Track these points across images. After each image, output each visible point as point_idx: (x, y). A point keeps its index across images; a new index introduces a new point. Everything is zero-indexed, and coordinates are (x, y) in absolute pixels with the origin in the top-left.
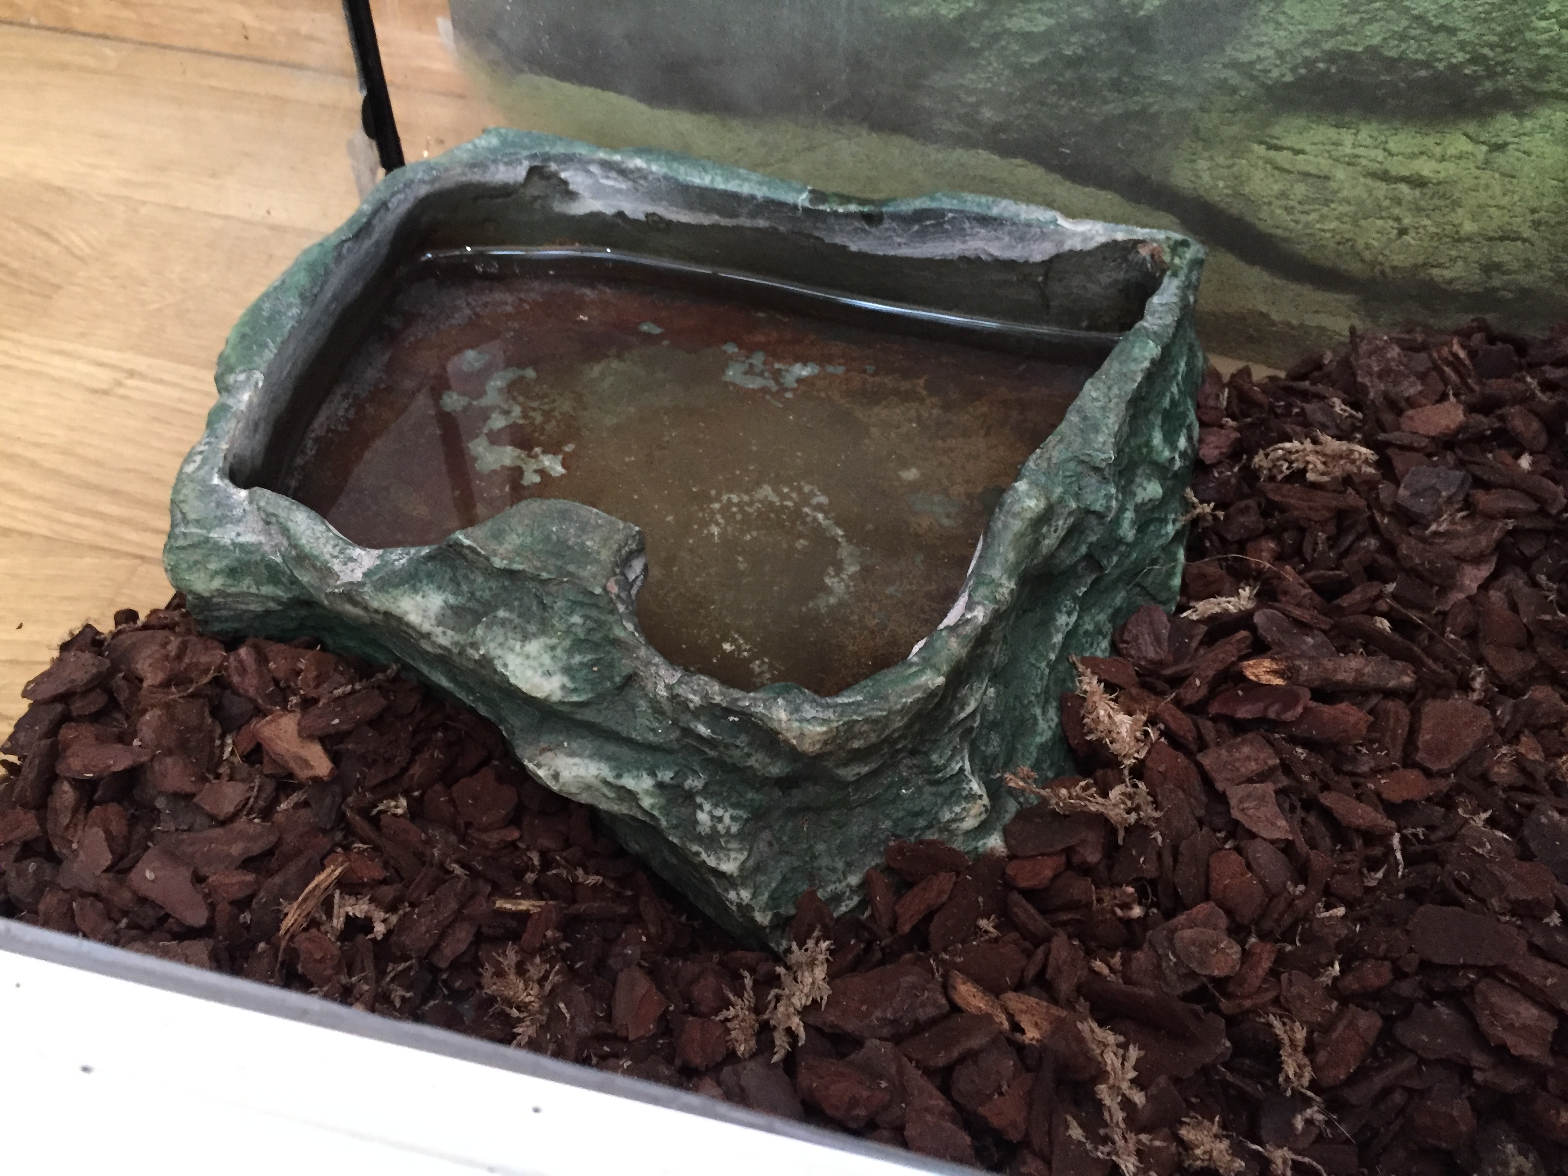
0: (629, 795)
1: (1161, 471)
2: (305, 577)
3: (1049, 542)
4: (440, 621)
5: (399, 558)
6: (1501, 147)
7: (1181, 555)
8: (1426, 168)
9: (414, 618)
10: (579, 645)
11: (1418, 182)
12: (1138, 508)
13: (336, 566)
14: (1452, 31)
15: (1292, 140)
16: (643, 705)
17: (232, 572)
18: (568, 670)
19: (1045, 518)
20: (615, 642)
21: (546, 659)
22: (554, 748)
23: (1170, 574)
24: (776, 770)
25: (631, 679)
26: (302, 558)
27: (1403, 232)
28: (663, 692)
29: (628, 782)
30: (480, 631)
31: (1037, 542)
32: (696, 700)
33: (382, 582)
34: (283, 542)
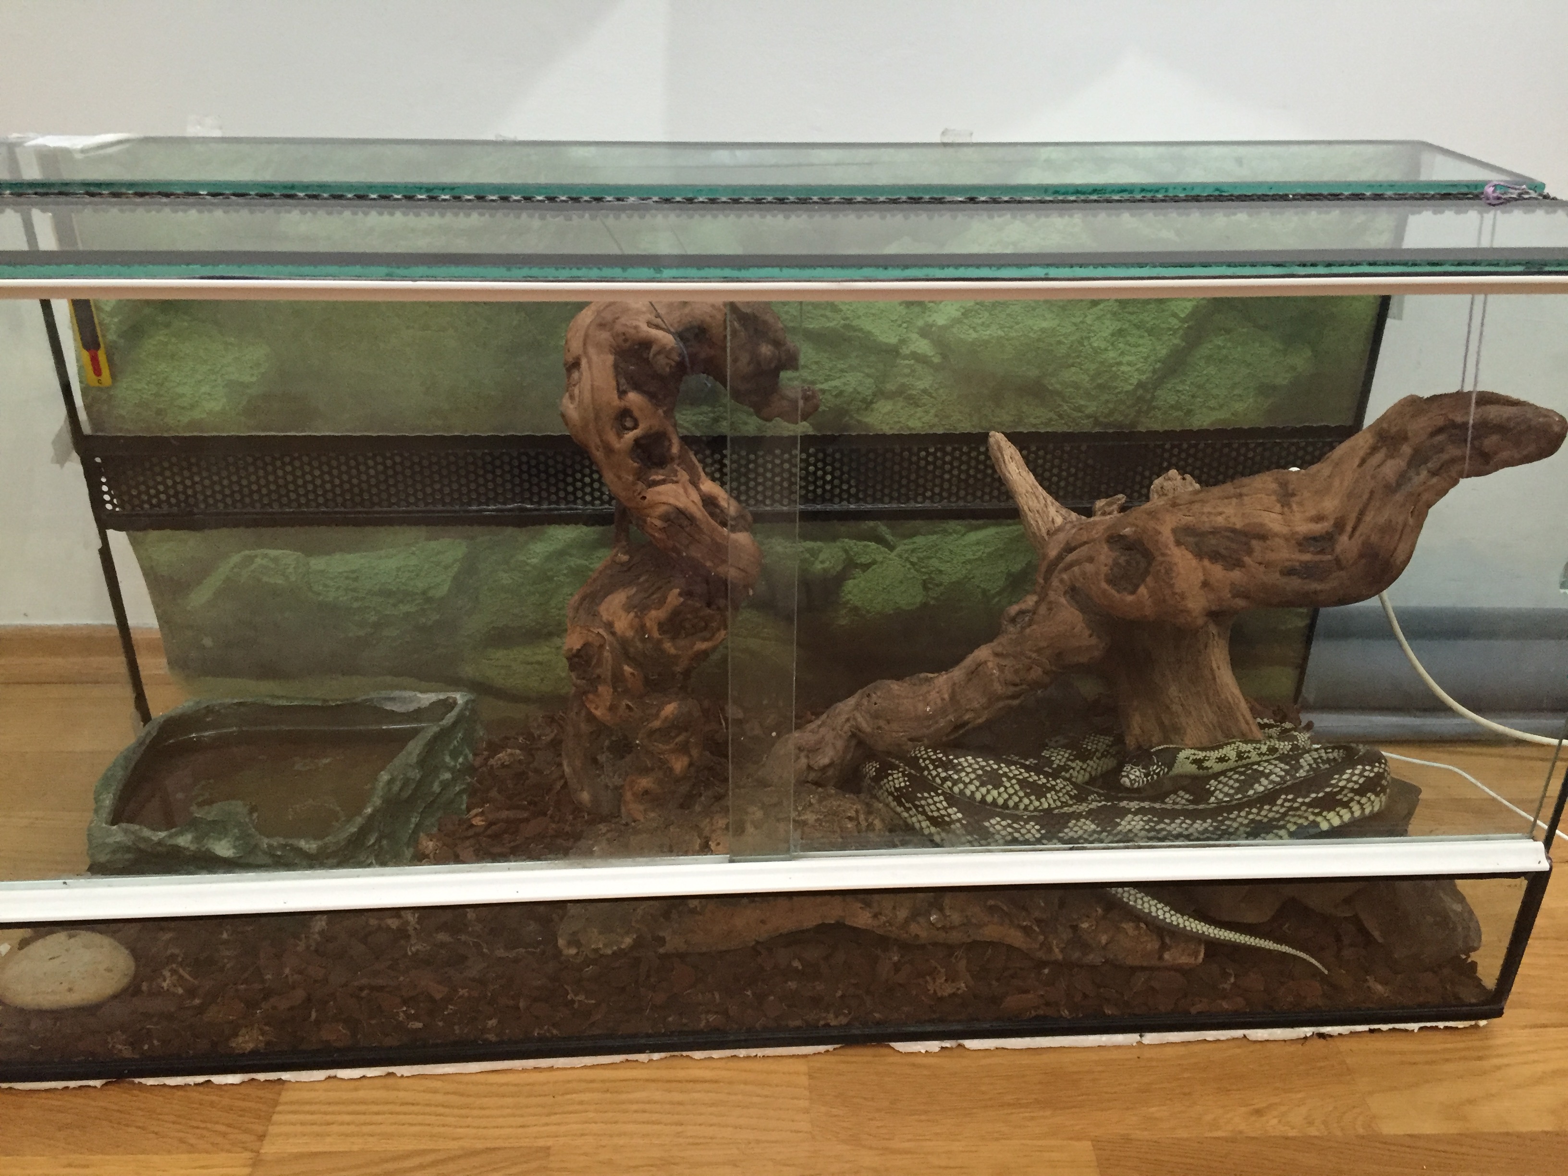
1: (452, 770)
3: (396, 788)
4: (192, 842)
5: (173, 829)
7: (465, 797)
9: (182, 843)
10: (237, 839)
12: (441, 782)
13: (153, 838)
14: (526, 617)
15: (493, 657)
17: (114, 852)
18: (235, 847)
19: (391, 782)
20: (249, 835)
21: (228, 845)
23: (461, 804)
25: (256, 846)
26: (141, 839)
28: (266, 846)
30: (204, 843)
31: (390, 790)
32: (275, 844)
33: (170, 836)
34: (133, 837)
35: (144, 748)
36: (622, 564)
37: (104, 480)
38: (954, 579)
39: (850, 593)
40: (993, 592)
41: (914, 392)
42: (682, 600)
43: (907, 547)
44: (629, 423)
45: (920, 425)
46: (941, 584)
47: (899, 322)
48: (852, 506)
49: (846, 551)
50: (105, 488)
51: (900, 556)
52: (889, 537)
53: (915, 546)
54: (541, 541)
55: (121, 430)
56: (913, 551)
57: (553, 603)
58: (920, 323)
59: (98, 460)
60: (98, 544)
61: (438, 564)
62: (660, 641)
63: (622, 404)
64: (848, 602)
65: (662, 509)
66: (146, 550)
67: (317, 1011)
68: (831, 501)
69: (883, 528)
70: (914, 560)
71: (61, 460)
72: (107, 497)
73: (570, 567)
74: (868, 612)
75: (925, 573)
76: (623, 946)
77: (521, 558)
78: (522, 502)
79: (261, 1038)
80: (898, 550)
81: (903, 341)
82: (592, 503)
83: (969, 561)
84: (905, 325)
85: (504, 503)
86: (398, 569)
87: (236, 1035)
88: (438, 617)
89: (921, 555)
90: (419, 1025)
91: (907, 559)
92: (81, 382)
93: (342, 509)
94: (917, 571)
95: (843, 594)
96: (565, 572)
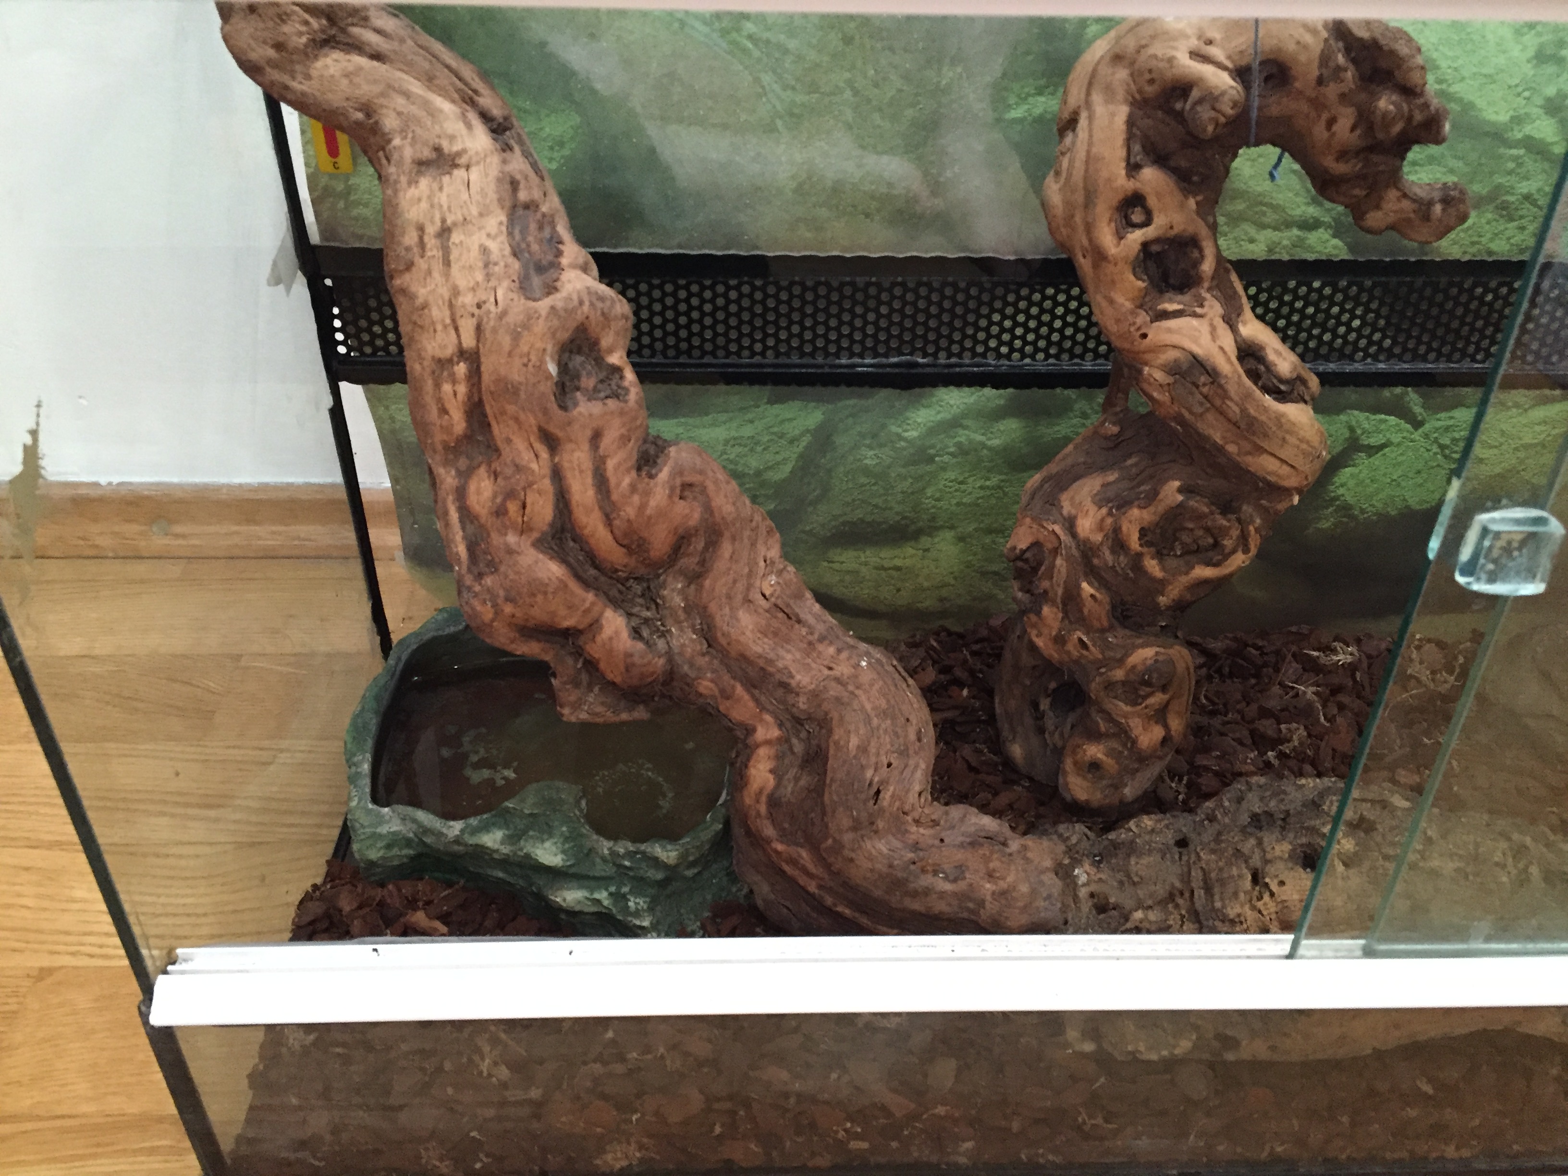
0: (598, 902)
2: (428, 840)
4: (502, 843)
5: (474, 821)
6: (927, 550)
8: (898, 562)
9: (490, 844)
10: (567, 840)
11: (898, 569)
13: (445, 831)
14: (891, 509)
15: (836, 558)
16: (598, 860)
17: (389, 847)
18: (564, 852)
20: (582, 835)
21: (554, 849)
22: (561, 888)
24: (659, 876)
25: (592, 850)
26: (427, 831)
27: (899, 590)
28: (606, 852)
29: (597, 896)
30: (522, 843)
32: (622, 851)
33: (475, 831)
34: (414, 827)
37: (336, 311)
38: (1498, 470)
39: (1342, 485)
41: (1511, 199)
43: (1440, 423)
44: (1137, 217)
45: (1507, 247)
47: (1520, 89)
48: (1382, 366)
49: (1352, 429)
50: (337, 323)
51: (1426, 436)
52: (1417, 409)
53: (1451, 422)
54: (927, 407)
55: (360, 238)
56: (1447, 429)
57: (929, 492)
58: (1551, 91)
59: (328, 282)
60: (329, 402)
61: (782, 436)
63: (1131, 186)
64: (1337, 498)
65: (1171, 356)
66: (387, 408)
67: (722, 1123)
68: (1351, 358)
69: (1413, 398)
70: (1446, 441)
72: (339, 336)
73: (959, 445)
74: (1363, 511)
75: (1455, 460)
76: (1177, 1052)
77: (894, 429)
78: (911, 354)
80: (1427, 427)
81: (1518, 120)
82: (1008, 356)
83: (1527, 447)
84: (1527, 94)
85: (886, 355)
86: (727, 442)
87: (602, 1150)
89: (1458, 437)
93: (663, 361)
94: (1445, 457)
95: (1332, 488)
96: (952, 450)
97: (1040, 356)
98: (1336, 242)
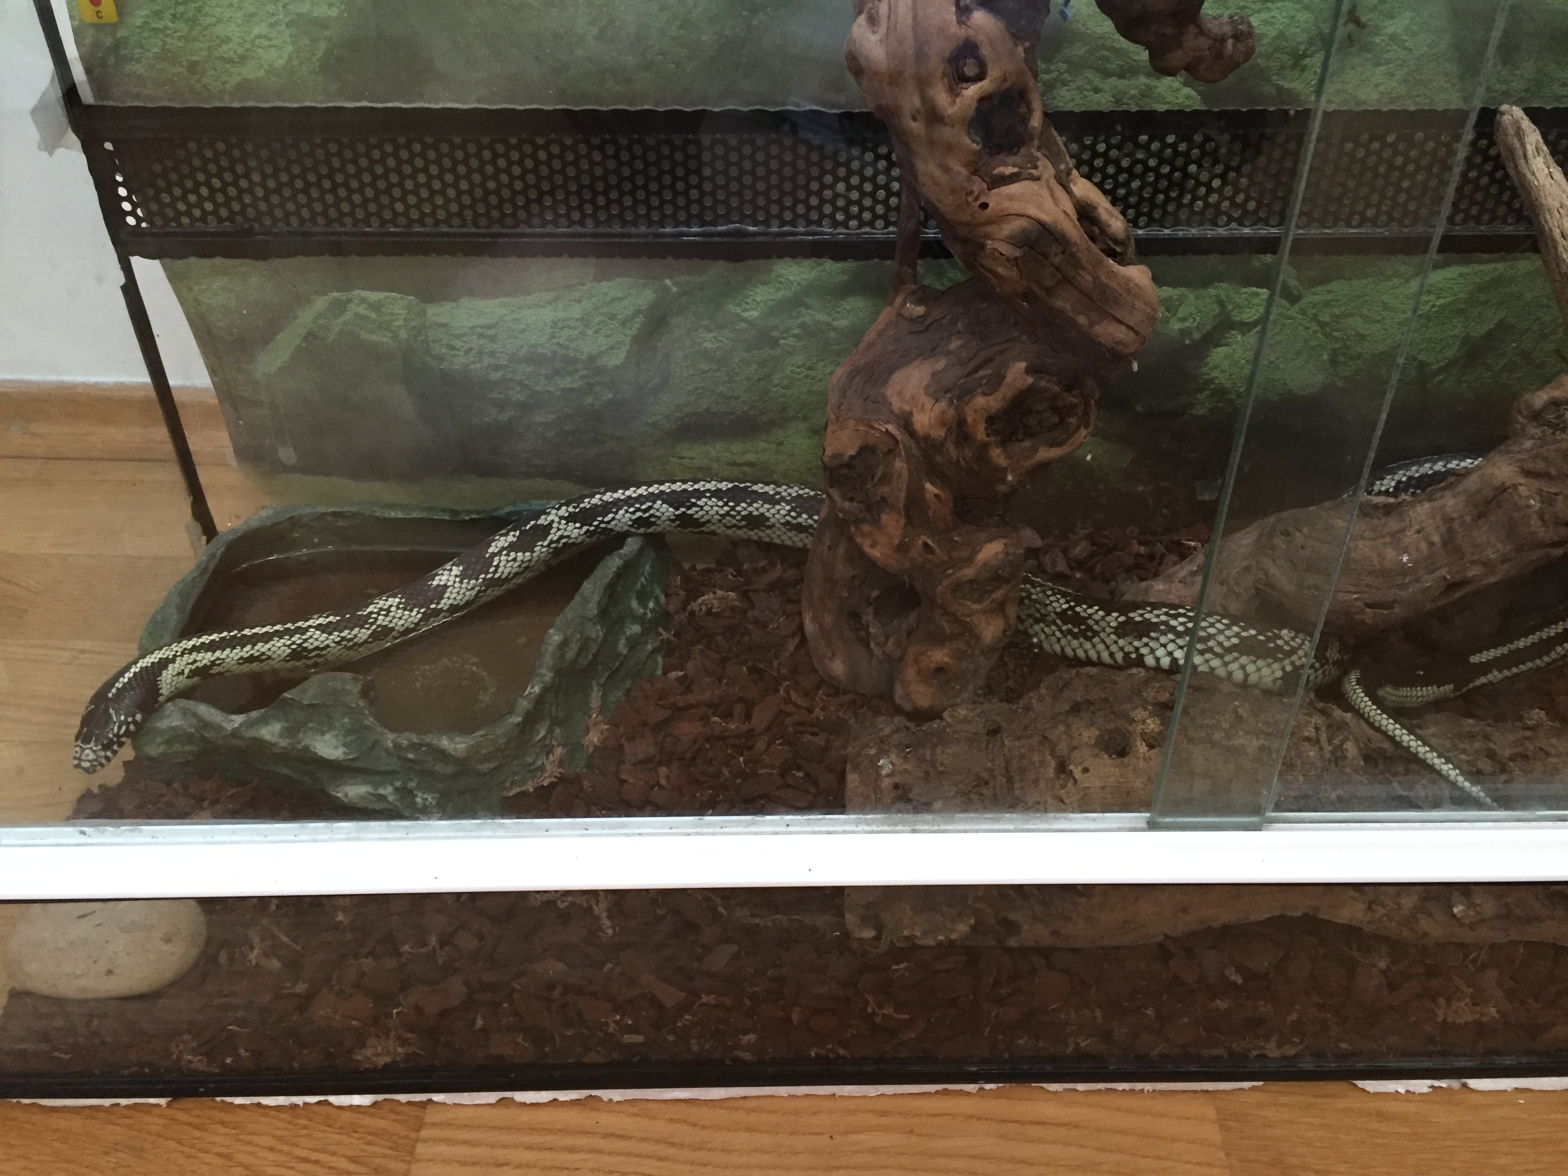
0: (383, 798)
1: (641, 620)
2: (207, 735)
3: (570, 654)
4: (281, 735)
5: (254, 714)
6: (780, 444)
7: (660, 659)
8: (751, 457)
9: (268, 737)
10: (349, 732)
11: (751, 463)
12: (628, 639)
13: (225, 725)
14: (737, 398)
15: (686, 453)
16: (383, 754)
17: (168, 742)
18: (345, 745)
19: (564, 644)
20: (366, 727)
21: (334, 742)
22: (345, 783)
23: (656, 668)
24: (449, 770)
25: (376, 743)
26: (207, 725)
28: (390, 744)
29: (381, 791)
30: (301, 735)
31: (563, 656)
32: (405, 742)
33: (250, 724)
34: (194, 721)
35: (207, 576)
36: (913, 320)
37: (119, 178)
38: (1381, 348)
39: (1216, 367)
40: (1435, 367)
42: (1030, 380)
43: (1317, 298)
44: (970, 70)
45: (1376, 96)
46: (1360, 355)
48: (1246, 230)
49: (1221, 303)
50: (122, 192)
51: (1303, 312)
52: (1292, 282)
53: (1330, 297)
54: (765, 284)
55: (138, 96)
56: (1327, 304)
57: (776, 379)
59: (108, 146)
60: (120, 278)
61: (612, 317)
62: (985, 446)
63: (962, 32)
64: (1211, 381)
65: (1015, 226)
66: (190, 289)
67: (484, 1018)
68: (1215, 223)
69: (1284, 267)
70: (1325, 318)
71: (50, 145)
72: (126, 206)
73: (803, 326)
74: (1241, 396)
75: (1337, 339)
76: (954, 936)
77: (732, 308)
78: (740, 222)
79: (400, 1050)
80: (1304, 302)
83: (1409, 320)
85: (714, 223)
86: (555, 324)
87: (363, 1045)
88: (610, 396)
89: (1337, 311)
90: (640, 1039)
91: (1315, 317)
92: (72, 18)
93: (474, 230)
94: (1326, 335)
95: (1205, 369)
96: (796, 331)
97: (880, 223)
98: (1187, 91)
